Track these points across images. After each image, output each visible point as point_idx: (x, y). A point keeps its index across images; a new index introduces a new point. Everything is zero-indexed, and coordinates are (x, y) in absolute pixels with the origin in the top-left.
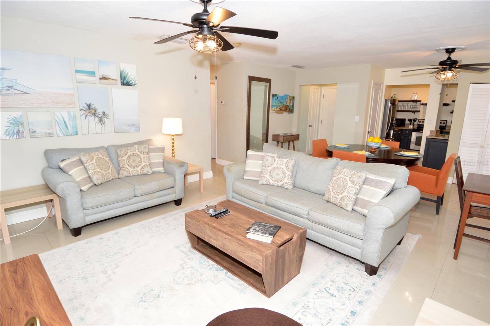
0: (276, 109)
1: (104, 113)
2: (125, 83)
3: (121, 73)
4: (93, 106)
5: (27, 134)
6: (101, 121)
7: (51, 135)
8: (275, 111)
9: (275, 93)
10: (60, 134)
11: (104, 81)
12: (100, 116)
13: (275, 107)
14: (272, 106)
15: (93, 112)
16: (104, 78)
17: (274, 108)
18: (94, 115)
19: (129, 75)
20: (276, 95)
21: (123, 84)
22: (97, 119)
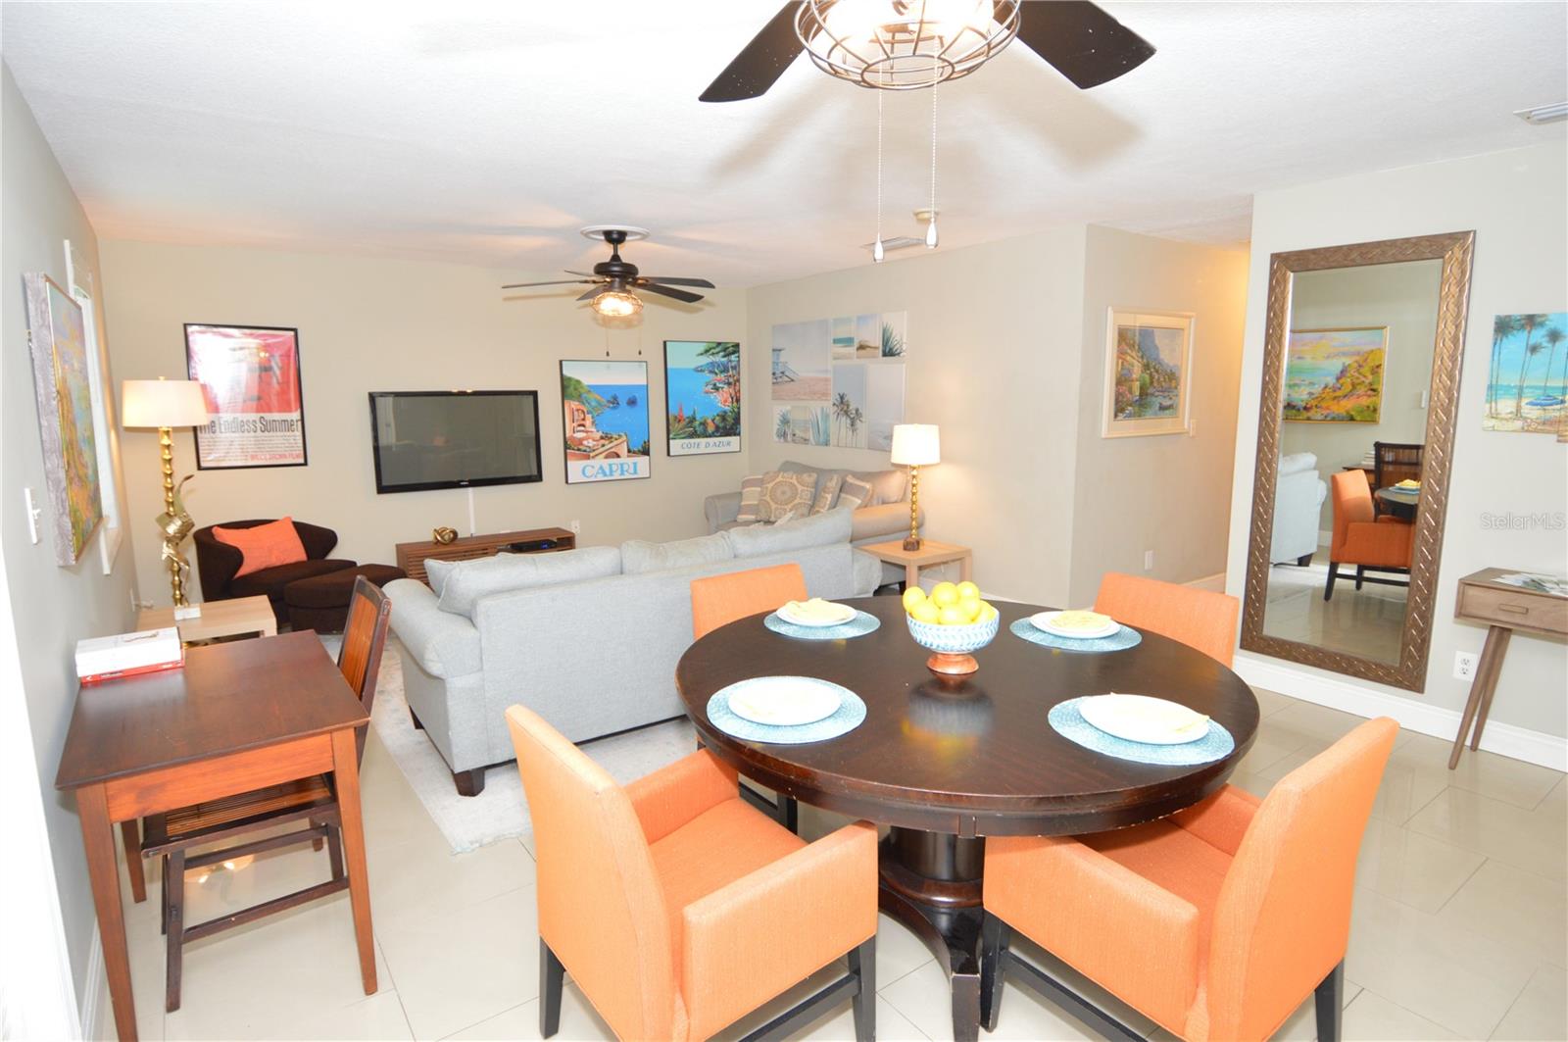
0: (1533, 413)
1: (857, 410)
2: (889, 352)
3: (885, 331)
4: (846, 399)
5: (789, 438)
6: (852, 425)
7: (806, 441)
8: (1519, 424)
9: (1517, 309)
10: (814, 443)
11: (862, 352)
12: (852, 416)
13: (1520, 396)
14: (1493, 390)
15: (845, 408)
16: (861, 347)
17: (1506, 405)
18: (846, 413)
19: (894, 334)
20: (1531, 321)
21: (885, 354)
22: (849, 421)
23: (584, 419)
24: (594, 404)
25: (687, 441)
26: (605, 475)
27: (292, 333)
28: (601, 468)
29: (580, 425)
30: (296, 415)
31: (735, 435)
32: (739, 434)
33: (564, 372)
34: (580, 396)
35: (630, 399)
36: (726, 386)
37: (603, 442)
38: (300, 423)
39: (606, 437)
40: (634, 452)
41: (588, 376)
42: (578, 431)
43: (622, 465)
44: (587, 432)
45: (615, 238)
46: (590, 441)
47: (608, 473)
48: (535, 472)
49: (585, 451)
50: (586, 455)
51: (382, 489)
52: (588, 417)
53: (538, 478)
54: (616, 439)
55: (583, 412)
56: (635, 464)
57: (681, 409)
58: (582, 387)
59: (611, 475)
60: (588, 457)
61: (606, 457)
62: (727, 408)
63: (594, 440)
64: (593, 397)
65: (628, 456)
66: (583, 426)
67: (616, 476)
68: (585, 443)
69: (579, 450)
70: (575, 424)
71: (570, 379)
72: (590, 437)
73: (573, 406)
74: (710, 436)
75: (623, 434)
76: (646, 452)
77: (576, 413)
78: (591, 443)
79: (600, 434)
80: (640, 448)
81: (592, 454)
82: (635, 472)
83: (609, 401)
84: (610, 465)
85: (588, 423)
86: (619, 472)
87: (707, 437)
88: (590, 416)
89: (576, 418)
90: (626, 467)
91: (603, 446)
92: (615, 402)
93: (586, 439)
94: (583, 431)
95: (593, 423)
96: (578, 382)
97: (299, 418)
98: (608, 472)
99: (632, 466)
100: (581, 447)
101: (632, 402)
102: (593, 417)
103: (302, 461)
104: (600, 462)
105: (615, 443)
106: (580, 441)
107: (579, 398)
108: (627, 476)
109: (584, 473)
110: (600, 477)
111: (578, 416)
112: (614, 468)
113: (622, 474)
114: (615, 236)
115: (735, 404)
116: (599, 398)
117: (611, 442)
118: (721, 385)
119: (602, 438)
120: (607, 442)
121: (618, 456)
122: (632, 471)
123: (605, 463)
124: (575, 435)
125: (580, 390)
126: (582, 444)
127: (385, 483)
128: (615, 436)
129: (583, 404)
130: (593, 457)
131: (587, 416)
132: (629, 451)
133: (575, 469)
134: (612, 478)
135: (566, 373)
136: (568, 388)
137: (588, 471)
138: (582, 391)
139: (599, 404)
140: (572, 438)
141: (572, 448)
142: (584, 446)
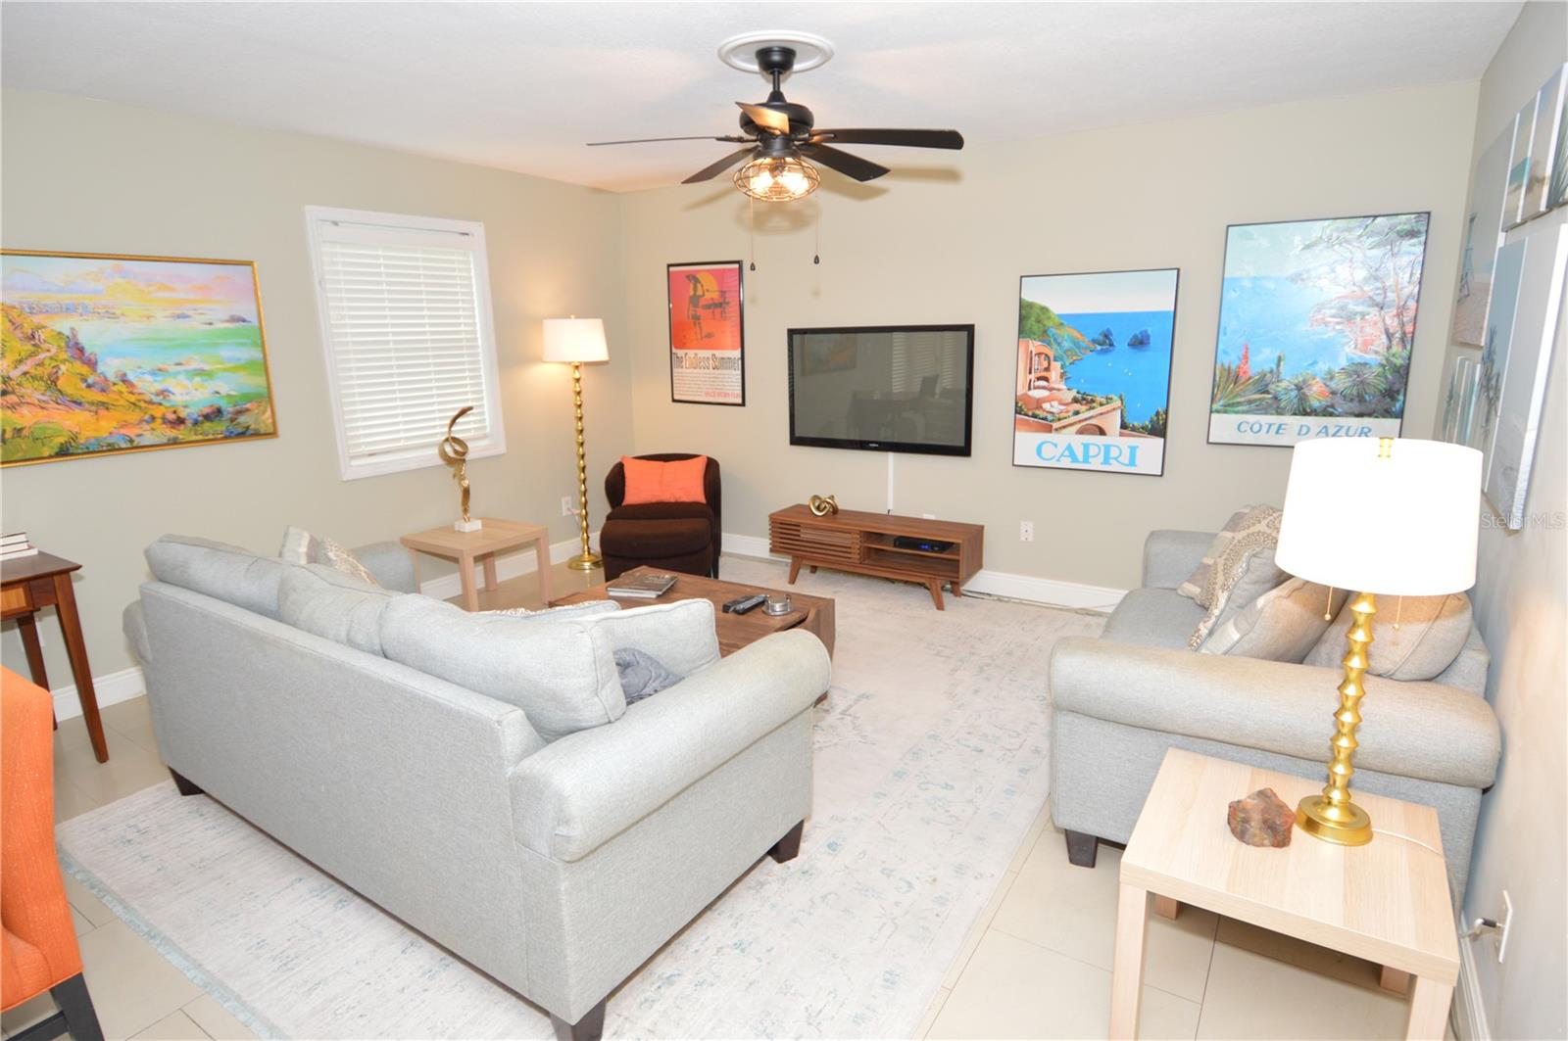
1: (1498, 380)
4: (1494, 345)
15: (1490, 370)
16: (1530, 184)
18: (1488, 384)
23: (1047, 369)
24: (1067, 345)
25: (1252, 418)
26: (1075, 459)
27: (737, 266)
28: (1069, 448)
29: (1039, 379)
30: (737, 354)
31: (1387, 413)
32: (1400, 415)
33: (1023, 296)
34: (1045, 332)
35: (1135, 336)
36: (1374, 311)
37: (1077, 406)
38: (740, 362)
39: (1084, 399)
40: (1134, 429)
41: (1060, 299)
42: (1035, 388)
43: (1107, 448)
44: (1051, 389)
45: (776, 61)
46: (1055, 403)
47: (1081, 459)
48: (961, 443)
49: (1045, 419)
50: (1045, 425)
51: (795, 440)
52: (1056, 366)
53: (964, 451)
54: (1101, 405)
55: (1047, 357)
56: (1133, 449)
57: (1246, 357)
58: (1049, 318)
59: (1086, 461)
60: (1049, 429)
61: (1081, 432)
62: (1369, 357)
63: (1061, 404)
64: (1066, 335)
65: (1121, 435)
66: (1046, 379)
67: (1095, 464)
68: (1046, 406)
69: (1035, 416)
70: (1033, 376)
71: (1031, 305)
72: (1055, 397)
73: (1031, 348)
74: (1314, 413)
75: (1115, 398)
76: (1158, 429)
77: (1036, 359)
78: (1056, 407)
79: (1073, 393)
80: (1148, 423)
81: (1055, 425)
82: (1132, 462)
83: (1095, 341)
84: (1086, 447)
85: (1054, 375)
86: (1101, 457)
87: (1305, 413)
88: (1059, 364)
89: (1035, 366)
90: (1114, 452)
91: (1077, 413)
92: (1106, 341)
93: (1049, 400)
94: (1044, 388)
95: (1062, 375)
96: (1044, 309)
97: (740, 356)
98: (1080, 456)
99: (1126, 453)
100: (1037, 412)
101: (1140, 342)
102: (1062, 367)
103: (740, 401)
104: (1069, 438)
105: (1099, 410)
106: (1039, 403)
107: (1044, 336)
108: (1115, 467)
109: (1039, 452)
110: (1066, 463)
111: (1039, 364)
112: (1093, 451)
113: (1106, 461)
114: (776, 58)
115: (1396, 348)
116: (1076, 334)
117: (1093, 408)
118: (1360, 309)
119: (1075, 401)
120: (1082, 408)
121: (1102, 432)
122: (1126, 458)
123: (1078, 441)
124: (1031, 393)
125: (1046, 322)
126: (1040, 407)
127: (797, 434)
128: (1099, 399)
129: (1049, 344)
130: (1056, 430)
131: (1053, 363)
132: (1124, 426)
133: (1029, 444)
134: (1086, 467)
135: (1027, 297)
136: (1030, 320)
137: (1047, 451)
138: (1049, 324)
139: (1076, 344)
140: (1026, 397)
141: (1028, 414)
142: (1044, 410)
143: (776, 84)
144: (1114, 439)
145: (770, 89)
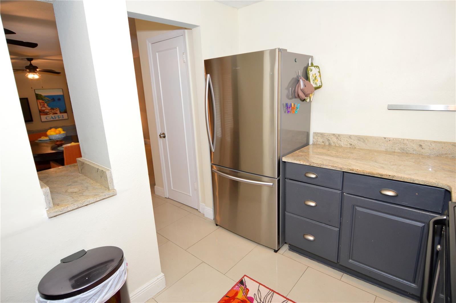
23: (44, 105)
26: (53, 119)
39: (52, 109)
41: (43, 93)
50: (46, 114)
53: (31, 120)
55: (43, 103)
56: (63, 116)
60: (47, 114)
63: (48, 110)
64: (46, 99)
65: (60, 114)
67: (57, 119)
69: (44, 113)
71: (38, 94)
72: (47, 109)
78: (47, 111)
80: (64, 111)
81: (48, 114)
82: (63, 118)
84: (55, 116)
90: (60, 116)
93: (46, 110)
96: (41, 95)
98: (54, 117)
99: (62, 116)
104: (51, 115)
106: (44, 110)
107: (42, 99)
108: (60, 119)
109: (46, 118)
110: (52, 119)
112: (56, 117)
114: (30, 59)
119: (51, 109)
121: (56, 114)
122: (62, 117)
126: (44, 111)
128: (55, 109)
132: (60, 112)
133: (44, 118)
134: (55, 119)
135: (37, 93)
136: (38, 97)
137: (48, 118)
138: (42, 97)
139: (49, 100)
140: (41, 110)
141: (42, 112)
142: (45, 111)
143: (30, 62)
144: (59, 114)
145: (29, 63)
